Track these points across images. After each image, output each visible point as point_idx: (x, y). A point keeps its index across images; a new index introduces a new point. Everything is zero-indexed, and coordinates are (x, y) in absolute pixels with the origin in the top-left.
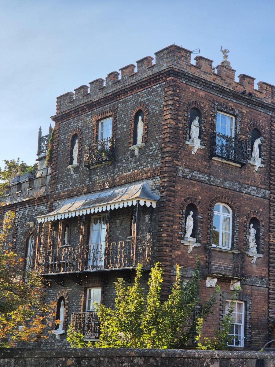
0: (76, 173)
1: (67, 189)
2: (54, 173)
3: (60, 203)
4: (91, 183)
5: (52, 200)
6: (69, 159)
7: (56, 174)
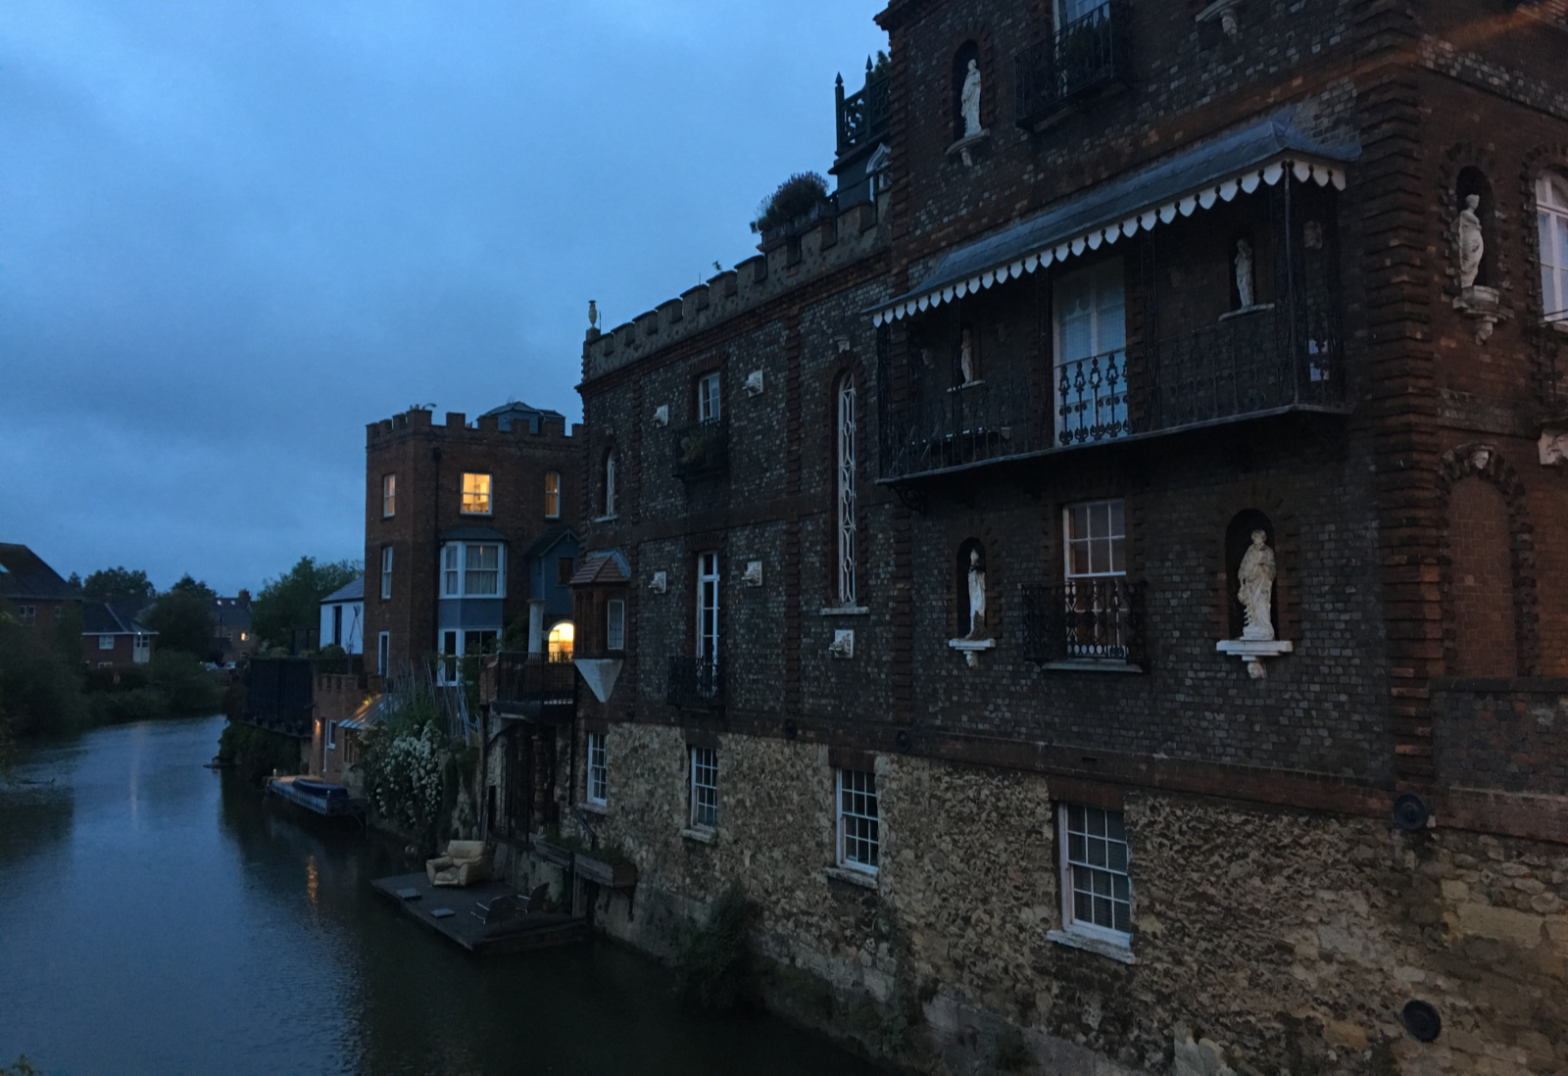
0: (980, 160)
1: (952, 217)
2: (904, 181)
3: (931, 264)
4: (1041, 176)
5: (905, 261)
6: (951, 125)
7: (908, 185)
